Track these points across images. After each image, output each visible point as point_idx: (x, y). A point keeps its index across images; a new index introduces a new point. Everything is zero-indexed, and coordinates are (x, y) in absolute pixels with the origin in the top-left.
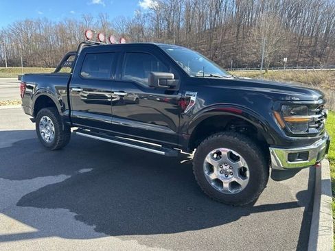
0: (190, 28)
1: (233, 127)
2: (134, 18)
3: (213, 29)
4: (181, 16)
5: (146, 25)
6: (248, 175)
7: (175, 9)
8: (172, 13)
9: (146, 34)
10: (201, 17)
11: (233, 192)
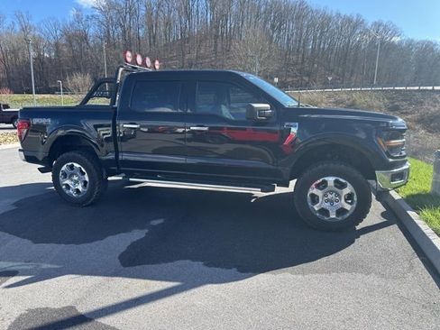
0: (154, 38)
1: (329, 155)
2: (71, 20)
3: (185, 40)
4: (140, 21)
5: (91, 31)
6: (355, 199)
7: (132, 11)
8: (128, 16)
9: (92, 44)
10: (167, 24)
11: (340, 218)
